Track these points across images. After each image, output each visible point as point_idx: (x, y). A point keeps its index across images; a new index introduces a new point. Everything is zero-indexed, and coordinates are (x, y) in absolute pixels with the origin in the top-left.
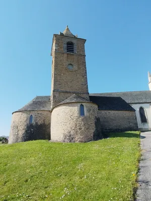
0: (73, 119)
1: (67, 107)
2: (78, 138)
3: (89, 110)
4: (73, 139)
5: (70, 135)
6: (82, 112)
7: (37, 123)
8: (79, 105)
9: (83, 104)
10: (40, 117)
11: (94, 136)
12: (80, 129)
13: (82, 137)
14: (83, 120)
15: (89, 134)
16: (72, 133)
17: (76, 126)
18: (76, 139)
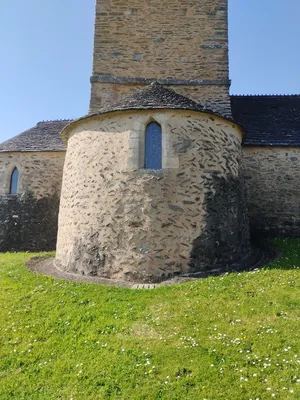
0: (109, 184)
1: (96, 134)
2: (123, 259)
3: (182, 147)
4: (102, 263)
5: (95, 249)
6: (148, 155)
7: (30, 194)
8: (139, 122)
9: (159, 117)
10: (41, 173)
11: (194, 256)
12: (134, 224)
13: (139, 257)
14: (148, 187)
15: (171, 245)
16: (102, 239)
17: (120, 210)
18: (116, 264)
